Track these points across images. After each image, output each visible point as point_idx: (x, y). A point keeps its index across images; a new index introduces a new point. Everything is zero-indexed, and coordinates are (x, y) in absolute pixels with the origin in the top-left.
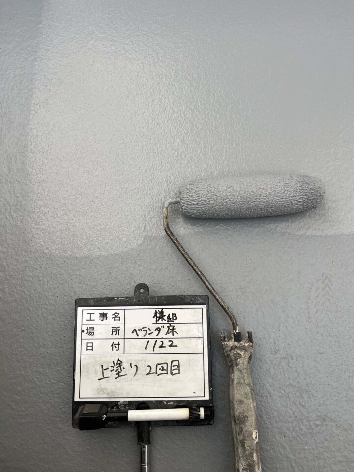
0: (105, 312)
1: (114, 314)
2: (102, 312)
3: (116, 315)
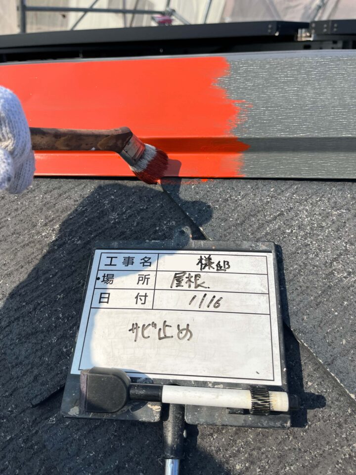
0: (131, 255)
1: (143, 259)
2: (127, 255)
3: (146, 259)
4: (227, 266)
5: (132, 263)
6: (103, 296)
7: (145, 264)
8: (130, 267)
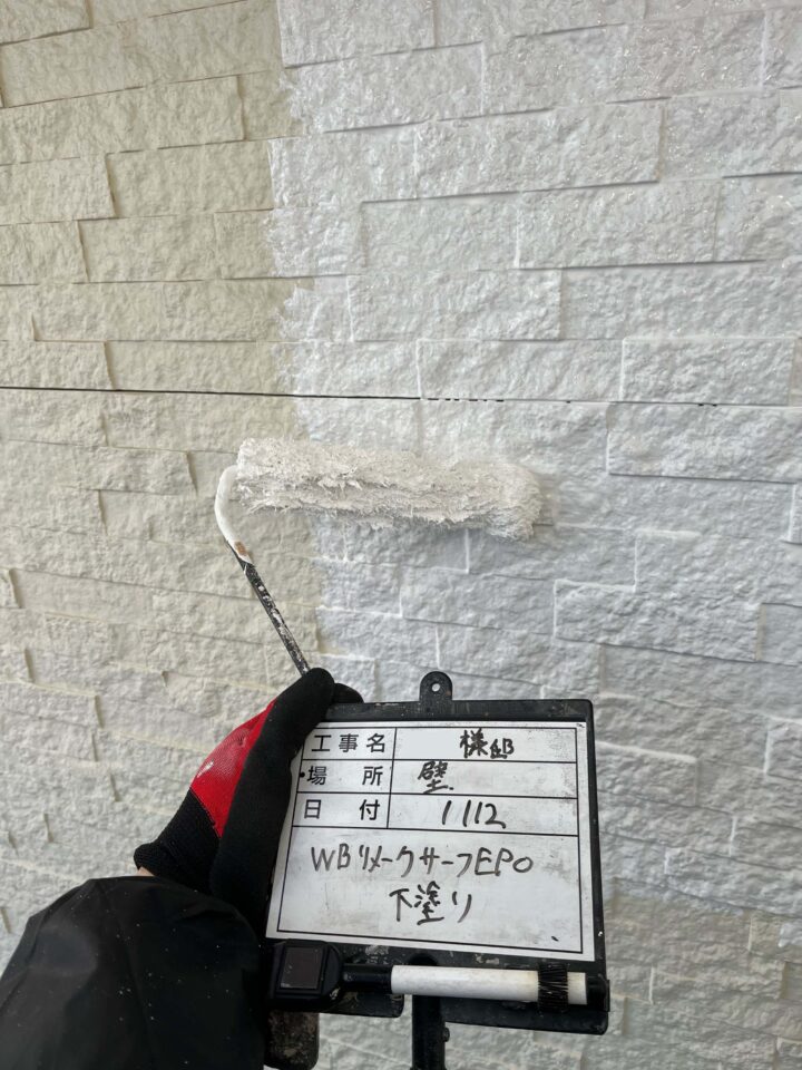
0: (353, 732)
1: (372, 738)
2: (346, 732)
3: (377, 739)
4: (508, 749)
5: (355, 746)
6: (311, 805)
7: (376, 747)
8: (351, 753)
